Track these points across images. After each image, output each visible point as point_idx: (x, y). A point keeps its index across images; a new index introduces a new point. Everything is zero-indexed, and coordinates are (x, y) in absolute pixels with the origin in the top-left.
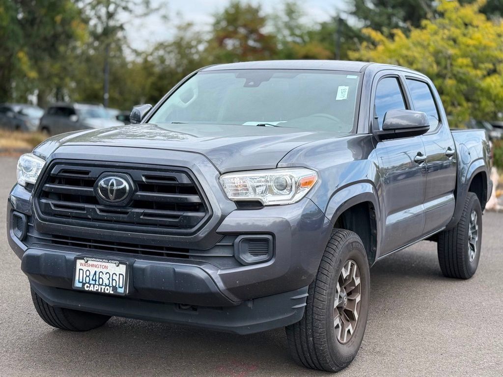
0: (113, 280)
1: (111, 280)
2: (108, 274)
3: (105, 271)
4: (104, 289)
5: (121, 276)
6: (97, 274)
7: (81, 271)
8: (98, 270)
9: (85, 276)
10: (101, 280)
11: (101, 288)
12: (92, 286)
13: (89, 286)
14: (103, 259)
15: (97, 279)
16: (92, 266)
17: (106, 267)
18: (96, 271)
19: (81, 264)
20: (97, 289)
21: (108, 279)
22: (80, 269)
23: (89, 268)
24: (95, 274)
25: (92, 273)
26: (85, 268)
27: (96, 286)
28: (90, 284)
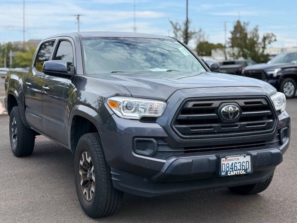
0: (243, 166)
1: (241, 166)
2: (240, 163)
3: (238, 161)
4: (240, 172)
5: (247, 163)
6: (233, 164)
7: (224, 165)
8: (234, 162)
9: (226, 167)
10: (236, 168)
11: (238, 172)
12: (232, 172)
13: (230, 172)
14: (237, 155)
15: (234, 167)
16: (230, 160)
17: (238, 159)
18: (232, 163)
19: (223, 161)
20: (235, 173)
21: (240, 166)
22: (223, 164)
23: (228, 162)
24: (232, 164)
25: (230, 164)
26: (226, 163)
27: (234, 172)
28: (231, 172)
